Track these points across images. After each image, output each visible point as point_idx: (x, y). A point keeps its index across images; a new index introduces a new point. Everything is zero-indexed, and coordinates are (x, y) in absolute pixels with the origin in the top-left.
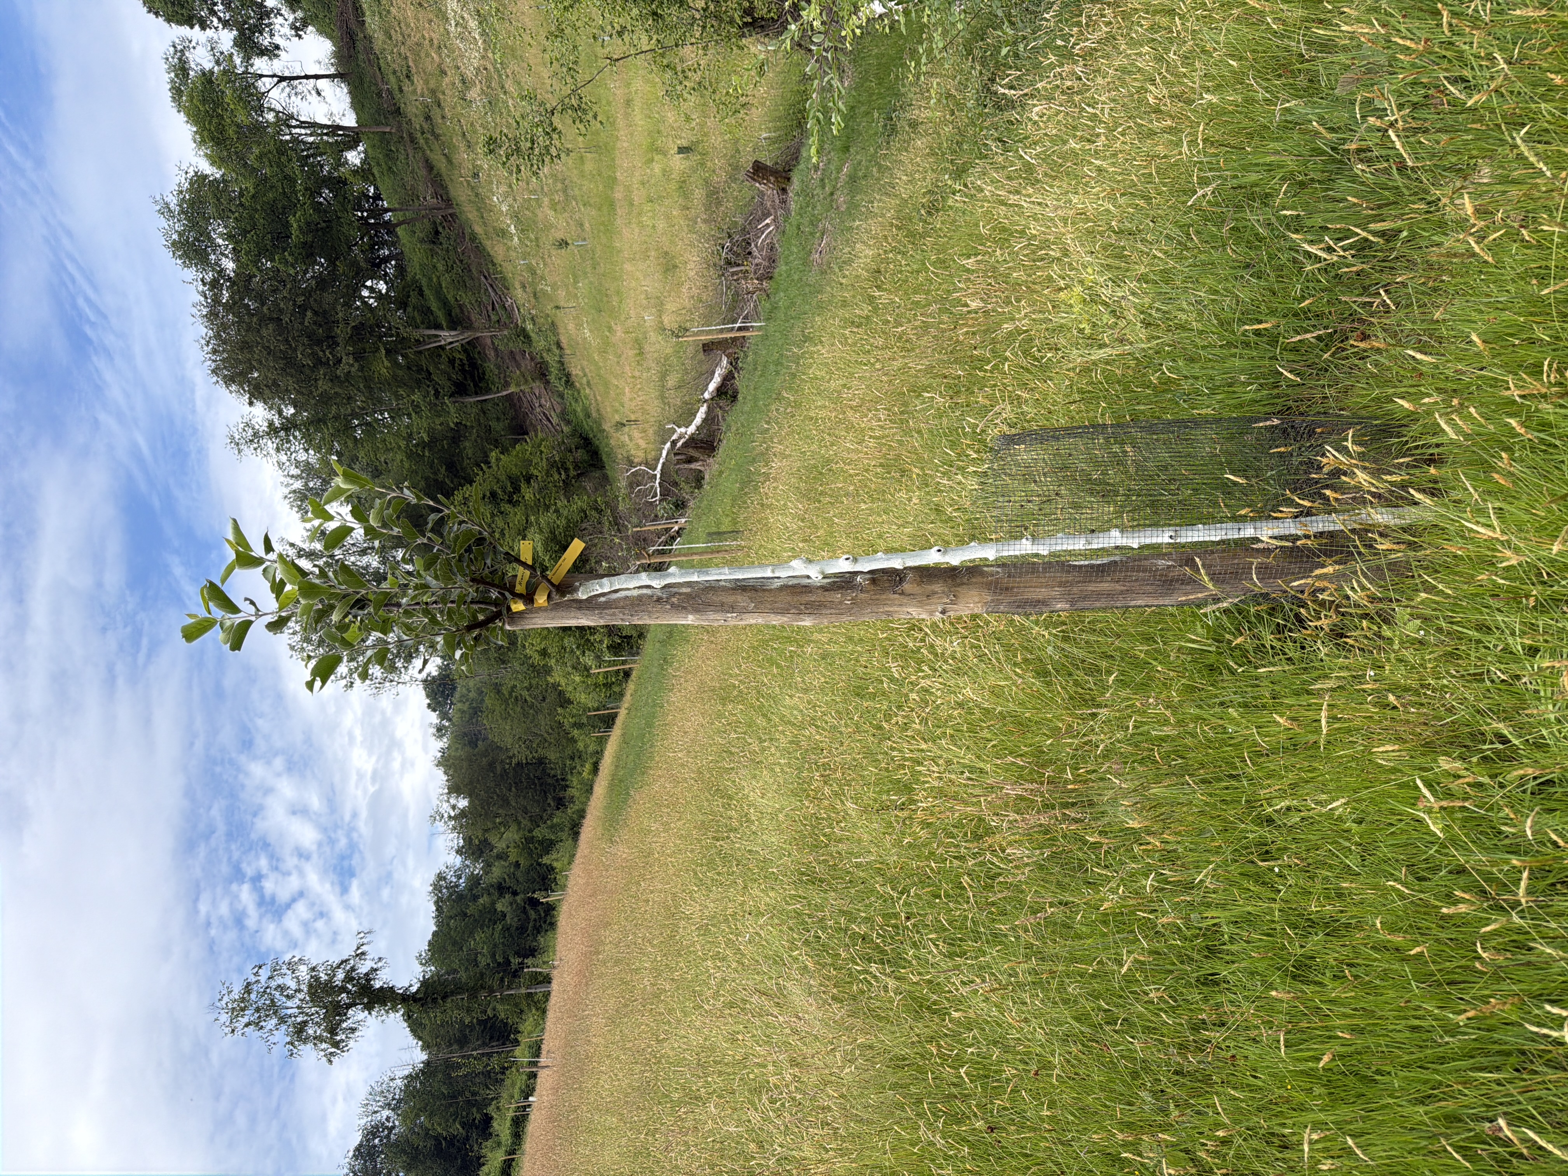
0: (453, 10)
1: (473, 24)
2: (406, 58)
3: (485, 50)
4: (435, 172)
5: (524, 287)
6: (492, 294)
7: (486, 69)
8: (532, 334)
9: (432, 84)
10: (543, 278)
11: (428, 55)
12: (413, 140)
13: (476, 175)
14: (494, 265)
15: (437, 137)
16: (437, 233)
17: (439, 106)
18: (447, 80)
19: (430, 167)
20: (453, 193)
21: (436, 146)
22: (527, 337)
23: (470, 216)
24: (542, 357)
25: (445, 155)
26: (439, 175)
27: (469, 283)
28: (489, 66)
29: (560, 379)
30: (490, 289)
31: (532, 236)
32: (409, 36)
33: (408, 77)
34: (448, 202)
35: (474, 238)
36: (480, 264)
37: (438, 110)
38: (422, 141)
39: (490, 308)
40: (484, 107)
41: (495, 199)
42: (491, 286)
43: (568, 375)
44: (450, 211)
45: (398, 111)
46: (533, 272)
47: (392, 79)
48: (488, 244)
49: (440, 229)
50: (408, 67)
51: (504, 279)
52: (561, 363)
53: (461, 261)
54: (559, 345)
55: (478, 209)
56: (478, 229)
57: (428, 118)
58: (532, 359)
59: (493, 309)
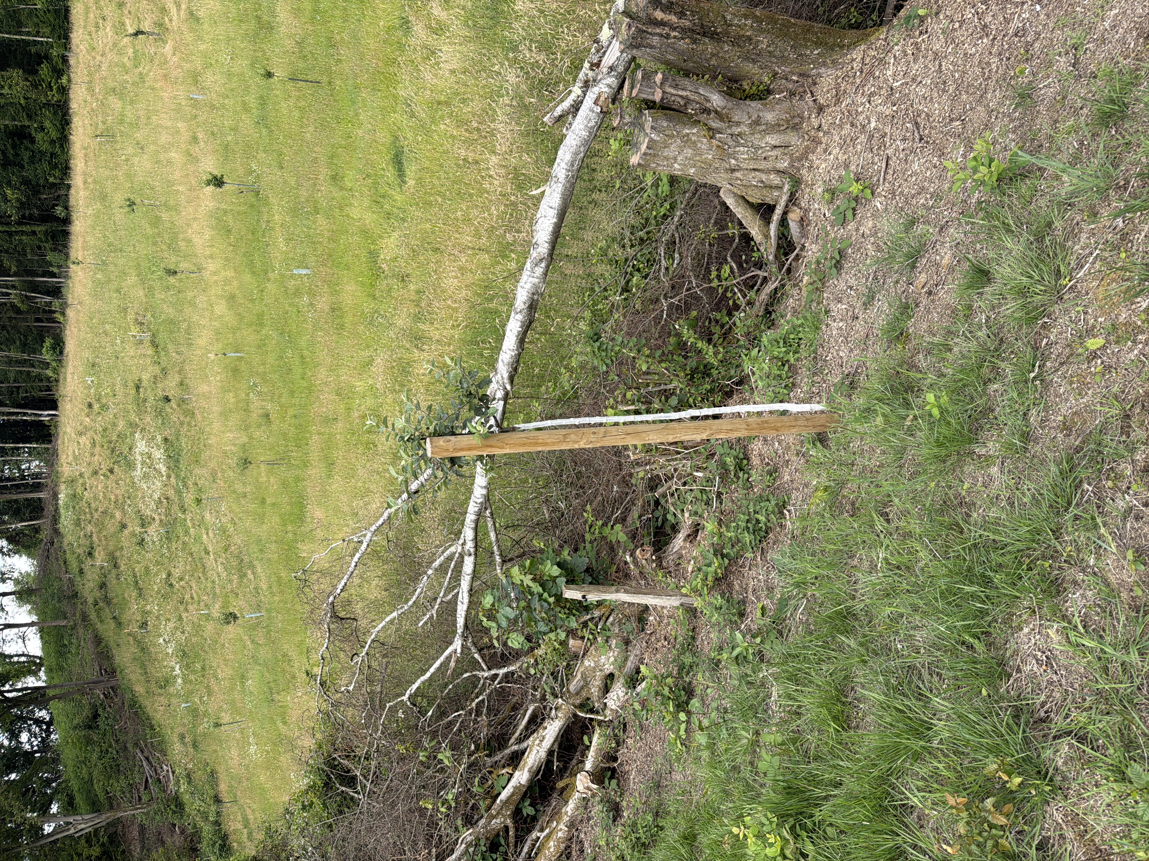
0: (142, 454)
1: (158, 454)
2: (91, 536)
3: (169, 477)
4: (103, 644)
5: (182, 737)
6: (147, 767)
7: (167, 499)
8: (186, 798)
9: (111, 548)
10: (206, 714)
11: (112, 516)
12: (85, 617)
13: (144, 625)
14: (152, 728)
15: (108, 601)
16: (96, 716)
17: (116, 566)
18: (126, 532)
19: (98, 640)
20: (117, 660)
21: (107, 613)
22: (180, 805)
23: (133, 677)
24: (195, 826)
25: (114, 618)
26: (107, 646)
27: (123, 762)
28: (171, 493)
29: (213, 846)
30: (144, 764)
31: (198, 666)
32: (97, 510)
33: (90, 554)
34: (112, 672)
35: (134, 703)
36: (136, 733)
37: (114, 571)
38: (93, 616)
39: (142, 789)
40: (161, 540)
41: (161, 640)
42: (147, 759)
43: (225, 838)
44: (113, 683)
45: (75, 595)
46: (194, 712)
47: (74, 565)
48: (146, 703)
49: (100, 711)
50: (92, 543)
51: (162, 742)
52: (217, 823)
53: (117, 741)
54: (217, 800)
55: (143, 666)
56: (139, 689)
57: (103, 586)
58: (183, 832)
59: (146, 788)
